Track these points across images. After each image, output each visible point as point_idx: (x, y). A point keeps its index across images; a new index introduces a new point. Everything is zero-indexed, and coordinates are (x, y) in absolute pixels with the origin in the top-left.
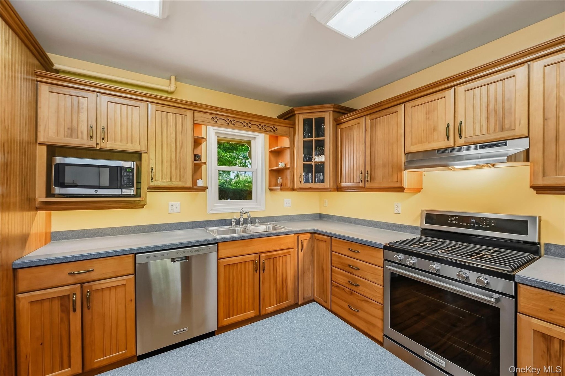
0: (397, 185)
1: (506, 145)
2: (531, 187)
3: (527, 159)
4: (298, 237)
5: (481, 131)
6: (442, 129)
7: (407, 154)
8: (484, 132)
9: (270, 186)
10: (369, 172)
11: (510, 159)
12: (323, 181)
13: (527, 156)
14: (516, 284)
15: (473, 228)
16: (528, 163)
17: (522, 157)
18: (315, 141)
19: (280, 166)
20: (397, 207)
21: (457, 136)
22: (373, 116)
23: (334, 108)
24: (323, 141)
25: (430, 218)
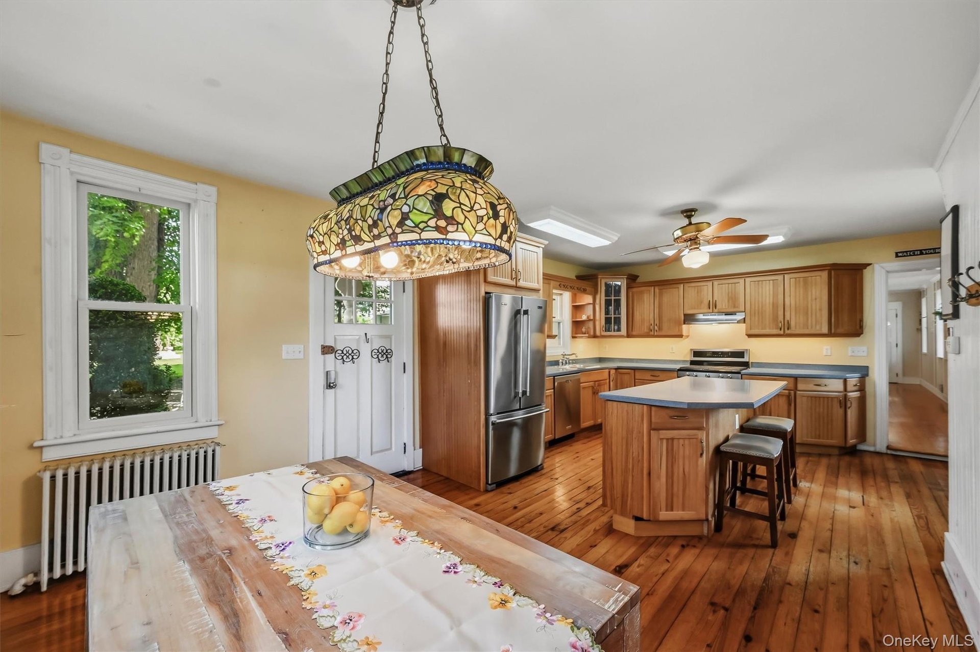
0: (679, 333)
1: (736, 314)
2: (746, 335)
3: (744, 322)
4: (609, 372)
5: (725, 306)
6: (706, 302)
7: (685, 315)
8: (727, 307)
9: (572, 334)
10: (658, 325)
11: (739, 322)
12: (619, 330)
13: (744, 320)
14: (742, 375)
15: (720, 357)
16: (745, 324)
17: (743, 320)
18: (614, 299)
19: (583, 318)
20: (672, 348)
21: (714, 308)
22: (661, 287)
23: (628, 276)
24: (620, 300)
25: (697, 354)
